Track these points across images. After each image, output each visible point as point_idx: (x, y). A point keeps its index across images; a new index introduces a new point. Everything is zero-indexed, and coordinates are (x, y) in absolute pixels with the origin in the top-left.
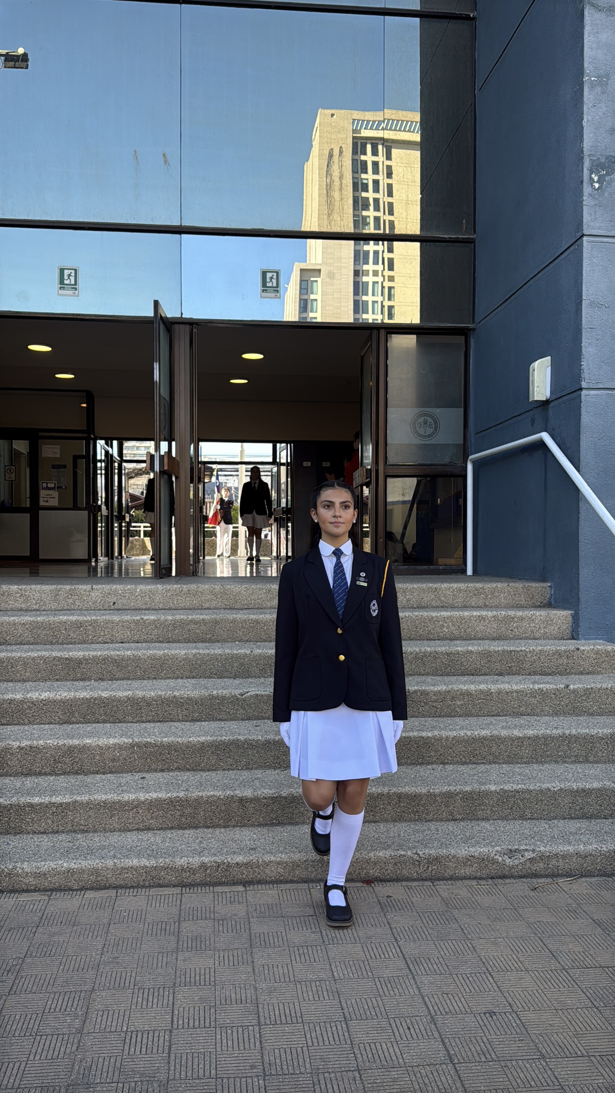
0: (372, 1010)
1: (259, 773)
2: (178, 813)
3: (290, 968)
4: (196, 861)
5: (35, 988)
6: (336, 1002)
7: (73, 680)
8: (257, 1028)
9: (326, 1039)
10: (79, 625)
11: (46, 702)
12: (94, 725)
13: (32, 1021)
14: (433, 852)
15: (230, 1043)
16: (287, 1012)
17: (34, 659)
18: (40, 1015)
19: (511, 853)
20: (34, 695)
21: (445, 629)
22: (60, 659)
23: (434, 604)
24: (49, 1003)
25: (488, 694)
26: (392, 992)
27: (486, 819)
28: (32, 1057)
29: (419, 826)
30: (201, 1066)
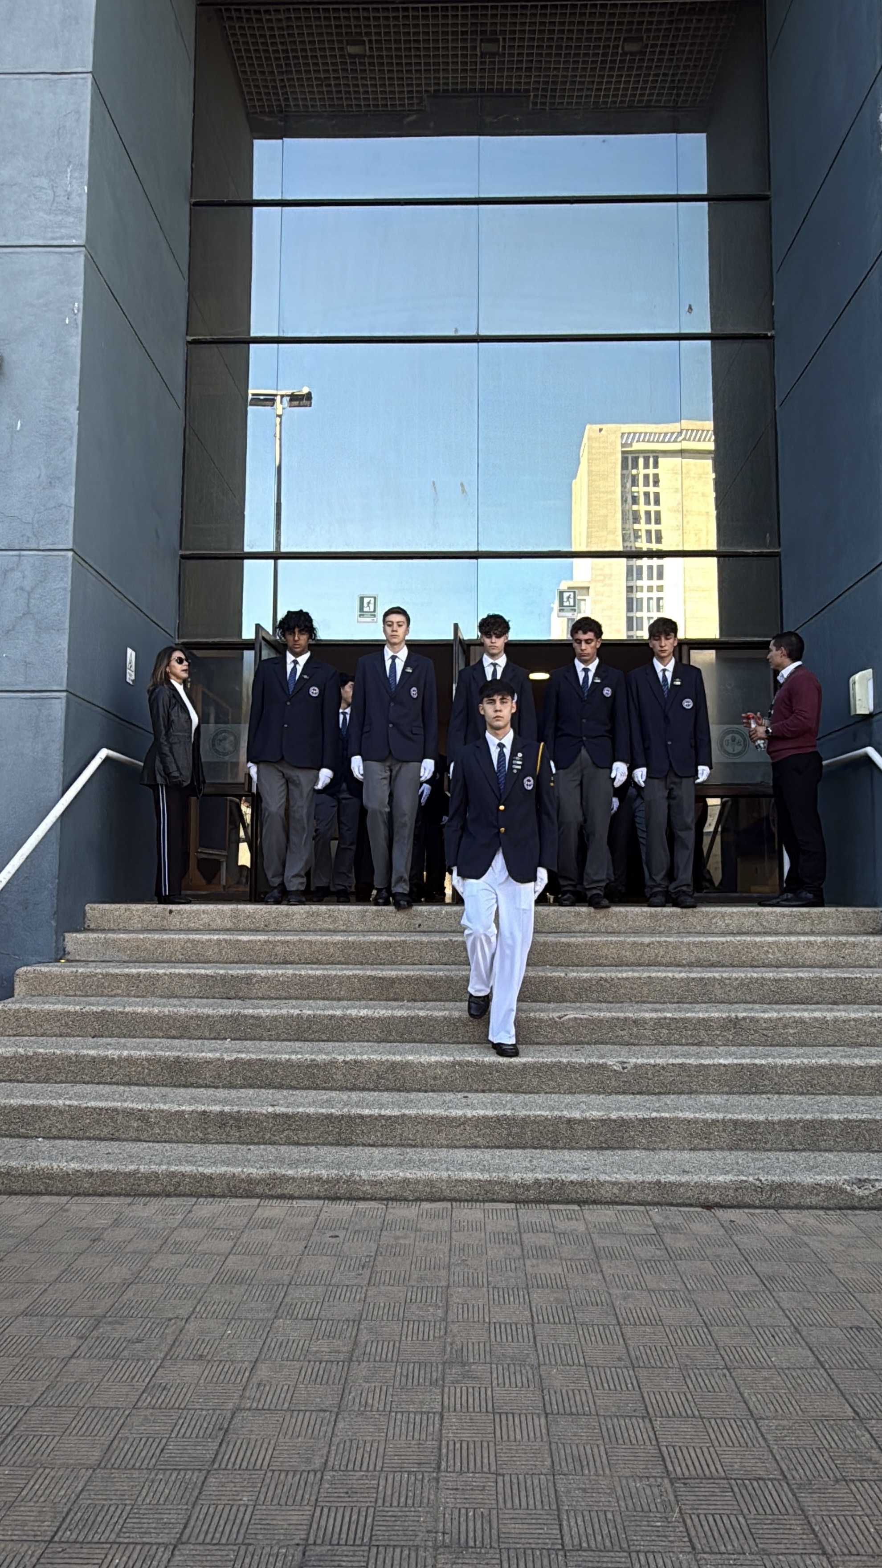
0: (732, 1318)
1: (583, 1098)
2: (506, 1132)
3: (641, 1279)
4: (529, 1177)
5: (392, 1282)
6: (693, 1310)
7: (386, 1000)
8: (617, 1328)
9: (689, 1340)
10: (389, 945)
11: (366, 1019)
12: (412, 1044)
13: (397, 1309)
14: (776, 1179)
15: (593, 1338)
16: (645, 1315)
17: (349, 977)
18: (403, 1304)
19: (861, 1183)
20: (353, 1012)
21: (770, 956)
22: (373, 978)
23: (755, 929)
24: (409, 1294)
25: (825, 1021)
26: (750, 1305)
27: (830, 1151)
28: (404, 1338)
29: (756, 1155)
30: (569, 1355)
